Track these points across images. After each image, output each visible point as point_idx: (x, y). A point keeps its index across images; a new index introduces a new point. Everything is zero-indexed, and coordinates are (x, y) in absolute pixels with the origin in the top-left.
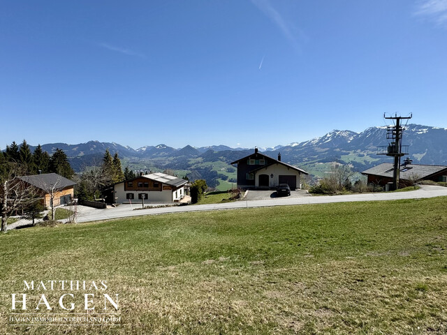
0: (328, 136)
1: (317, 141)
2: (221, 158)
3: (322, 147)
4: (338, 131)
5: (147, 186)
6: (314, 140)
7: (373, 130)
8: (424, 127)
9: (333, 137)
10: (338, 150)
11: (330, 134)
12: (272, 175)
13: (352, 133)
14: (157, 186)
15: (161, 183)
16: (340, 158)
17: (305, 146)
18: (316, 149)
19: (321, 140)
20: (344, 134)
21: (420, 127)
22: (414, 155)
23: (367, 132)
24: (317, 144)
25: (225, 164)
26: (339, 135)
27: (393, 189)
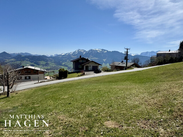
0: (76, 51)
1: (72, 53)
2: (27, 59)
3: (74, 55)
4: (80, 50)
6: (71, 53)
7: (91, 50)
8: (106, 50)
9: (78, 52)
12: (90, 66)
13: (85, 51)
14: (36, 72)
15: (38, 71)
17: (68, 55)
18: (72, 56)
19: (74, 53)
20: (82, 51)
21: (105, 50)
22: (103, 60)
23: (89, 51)
25: (29, 62)
26: (80, 51)
27: (126, 69)
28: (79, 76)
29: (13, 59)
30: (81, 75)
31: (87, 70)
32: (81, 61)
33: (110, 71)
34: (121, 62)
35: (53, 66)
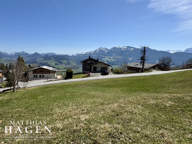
0: (98, 50)
1: (93, 52)
2: (52, 58)
3: (95, 54)
4: (101, 48)
5: (43, 72)
6: (92, 51)
7: (114, 48)
9: (99, 50)
10: (101, 56)
11: (98, 49)
12: (98, 67)
13: (107, 49)
15: (50, 70)
16: (102, 59)
17: (88, 54)
18: (93, 55)
19: (95, 51)
20: (104, 49)
21: (131, 47)
22: (129, 58)
23: (112, 49)
24: (93, 53)
25: (54, 61)
26: (102, 50)
27: (142, 72)
28: (83, 77)
29: (42, 59)
30: (86, 77)
31: (95, 71)
32: (89, 62)
33: (120, 74)
34: (140, 63)
35: (74, 65)
